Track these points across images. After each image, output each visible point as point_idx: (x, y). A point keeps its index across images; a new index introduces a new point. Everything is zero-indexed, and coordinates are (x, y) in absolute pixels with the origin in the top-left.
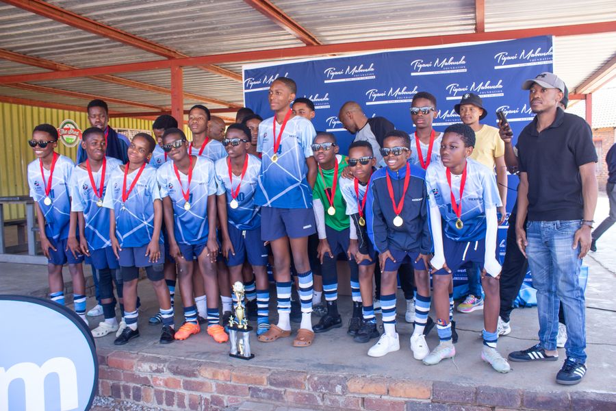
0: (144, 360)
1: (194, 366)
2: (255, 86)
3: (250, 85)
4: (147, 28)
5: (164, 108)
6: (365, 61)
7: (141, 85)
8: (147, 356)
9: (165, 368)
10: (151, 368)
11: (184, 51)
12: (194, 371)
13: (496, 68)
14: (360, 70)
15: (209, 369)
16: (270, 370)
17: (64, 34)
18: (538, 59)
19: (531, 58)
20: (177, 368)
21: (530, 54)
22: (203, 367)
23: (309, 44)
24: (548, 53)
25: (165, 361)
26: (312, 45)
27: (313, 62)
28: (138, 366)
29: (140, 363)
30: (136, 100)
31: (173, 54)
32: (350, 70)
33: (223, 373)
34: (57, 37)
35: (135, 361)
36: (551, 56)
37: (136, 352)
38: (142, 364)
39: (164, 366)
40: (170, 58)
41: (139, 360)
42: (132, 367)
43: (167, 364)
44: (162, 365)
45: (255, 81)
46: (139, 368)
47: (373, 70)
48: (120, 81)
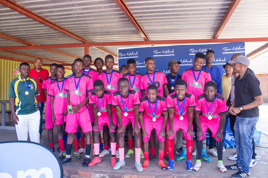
0: (96, 172)
1: (121, 174)
2: (123, 57)
3: (121, 56)
4: (80, 30)
5: (64, 62)
6: (170, 48)
7: (62, 52)
8: (96, 171)
9: (107, 176)
10: (100, 176)
11: (90, 40)
12: (121, 176)
13: (223, 53)
14: (168, 52)
15: (128, 175)
16: (154, 175)
17: (43, 31)
18: (239, 50)
19: (237, 50)
20: (113, 175)
21: (236, 48)
22: (124, 175)
23: (146, 40)
24: (243, 48)
25: (106, 173)
26: (147, 41)
27: (148, 48)
28: (94, 175)
29: (95, 174)
30: (54, 59)
31: (85, 41)
32: (164, 52)
33: (135, 177)
34: (39, 32)
35: (92, 173)
36: (244, 49)
37: (90, 169)
38: (96, 174)
39: (106, 175)
40: (84, 43)
41: (94, 173)
42: (91, 176)
43: (108, 174)
44: (106, 174)
45: (123, 54)
46: (94, 176)
47: (174, 52)
48: (54, 51)
